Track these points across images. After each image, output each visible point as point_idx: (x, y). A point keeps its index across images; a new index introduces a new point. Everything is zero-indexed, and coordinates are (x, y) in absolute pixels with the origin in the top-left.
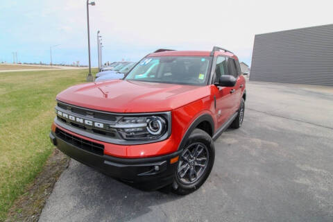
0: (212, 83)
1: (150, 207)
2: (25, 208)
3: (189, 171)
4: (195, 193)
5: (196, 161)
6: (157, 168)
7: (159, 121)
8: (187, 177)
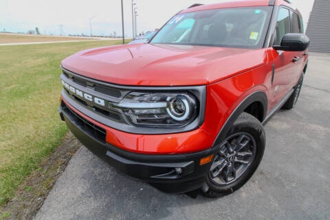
0: (270, 46)
1: (169, 209)
2: (35, 186)
3: (225, 168)
4: (231, 195)
5: (236, 155)
6: (179, 170)
7: (185, 101)
8: (223, 176)
